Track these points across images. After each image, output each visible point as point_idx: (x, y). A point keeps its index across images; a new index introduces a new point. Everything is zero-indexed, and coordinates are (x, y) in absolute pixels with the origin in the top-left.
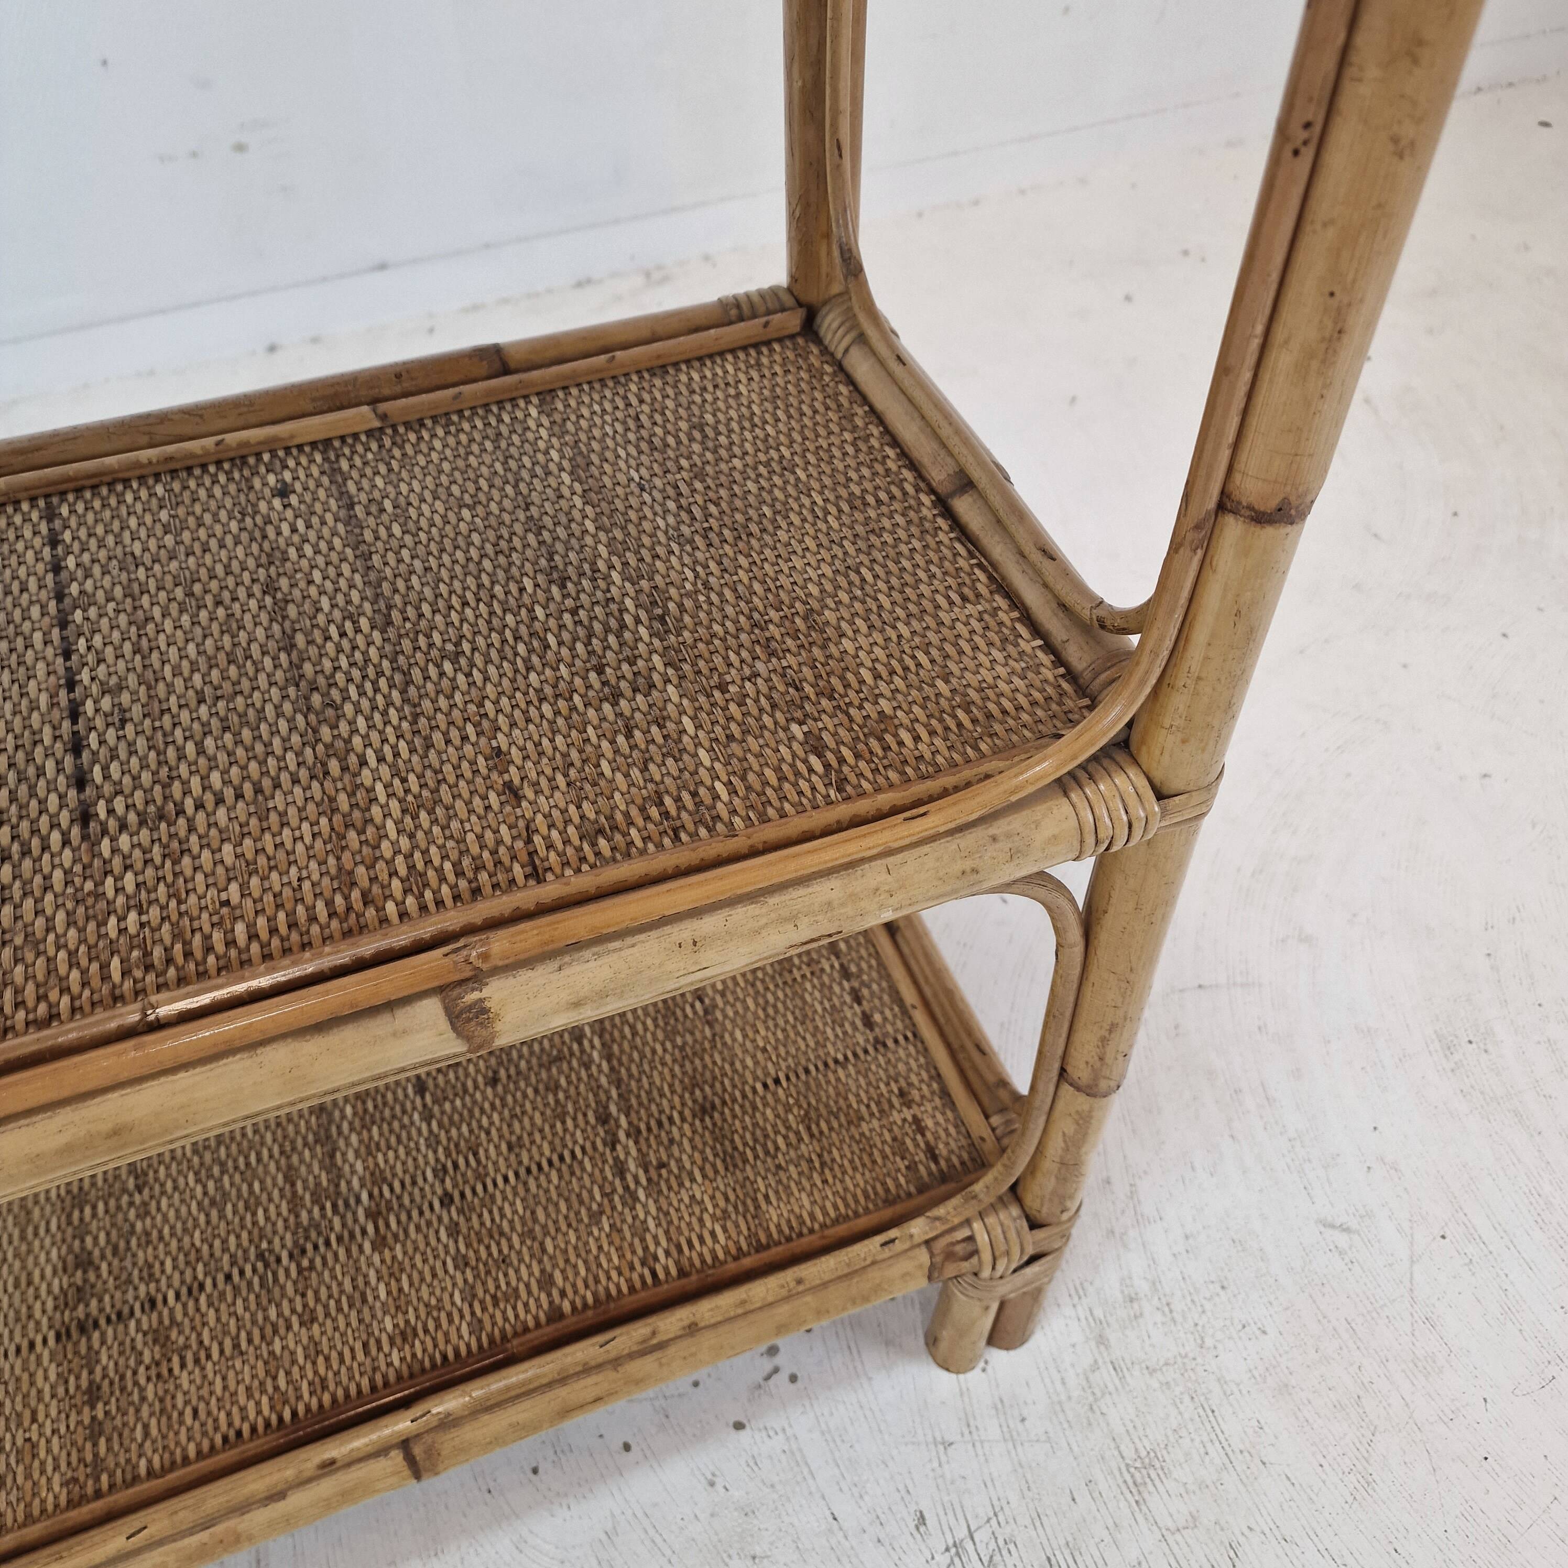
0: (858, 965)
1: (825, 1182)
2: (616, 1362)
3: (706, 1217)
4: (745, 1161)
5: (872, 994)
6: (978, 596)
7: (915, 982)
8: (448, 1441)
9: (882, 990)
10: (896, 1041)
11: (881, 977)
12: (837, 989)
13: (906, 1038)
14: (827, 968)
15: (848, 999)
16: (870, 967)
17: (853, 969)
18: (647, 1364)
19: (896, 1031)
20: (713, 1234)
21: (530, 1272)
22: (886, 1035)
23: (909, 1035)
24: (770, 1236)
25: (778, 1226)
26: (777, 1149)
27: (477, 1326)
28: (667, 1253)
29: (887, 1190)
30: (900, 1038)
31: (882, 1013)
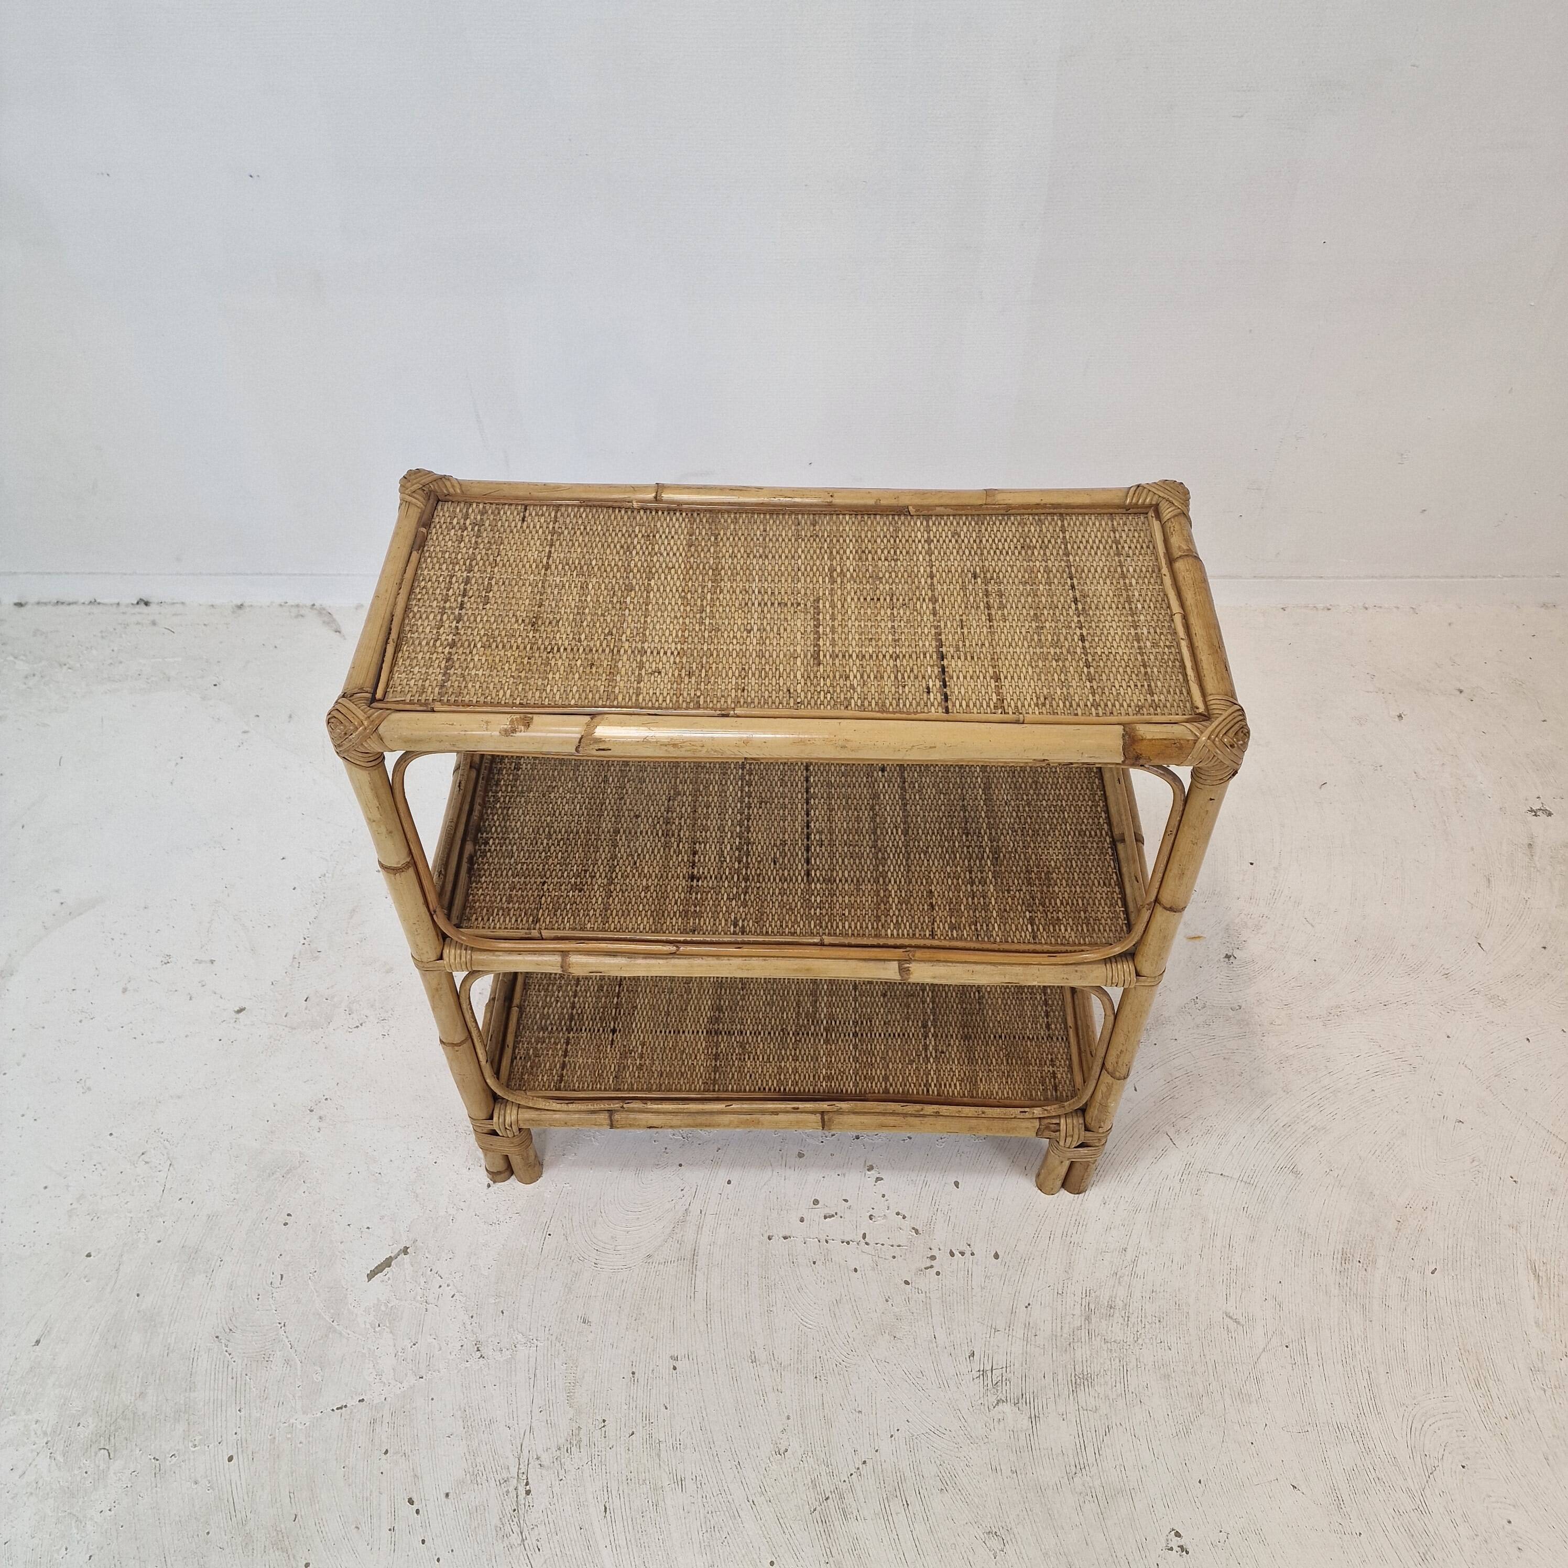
0: (1053, 1001)
1: (1007, 1082)
2: (905, 1115)
3: (954, 1078)
4: (977, 1063)
5: (1054, 1015)
6: (1110, 884)
7: (1075, 1017)
8: (838, 1119)
9: (1059, 1015)
10: (1057, 1039)
11: (1061, 1010)
12: (1040, 1008)
13: (1062, 1039)
14: (1039, 998)
15: (1043, 1014)
16: (1058, 1004)
17: (1050, 1002)
18: (916, 1121)
19: (1059, 1035)
20: (955, 1085)
21: (879, 1072)
22: (1054, 1035)
23: (1065, 1038)
24: (978, 1094)
25: (982, 1092)
26: (992, 1063)
27: (856, 1084)
28: (935, 1085)
29: (1031, 1095)
30: (1060, 1038)
31: (1056, 1025)
